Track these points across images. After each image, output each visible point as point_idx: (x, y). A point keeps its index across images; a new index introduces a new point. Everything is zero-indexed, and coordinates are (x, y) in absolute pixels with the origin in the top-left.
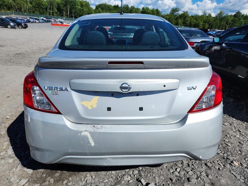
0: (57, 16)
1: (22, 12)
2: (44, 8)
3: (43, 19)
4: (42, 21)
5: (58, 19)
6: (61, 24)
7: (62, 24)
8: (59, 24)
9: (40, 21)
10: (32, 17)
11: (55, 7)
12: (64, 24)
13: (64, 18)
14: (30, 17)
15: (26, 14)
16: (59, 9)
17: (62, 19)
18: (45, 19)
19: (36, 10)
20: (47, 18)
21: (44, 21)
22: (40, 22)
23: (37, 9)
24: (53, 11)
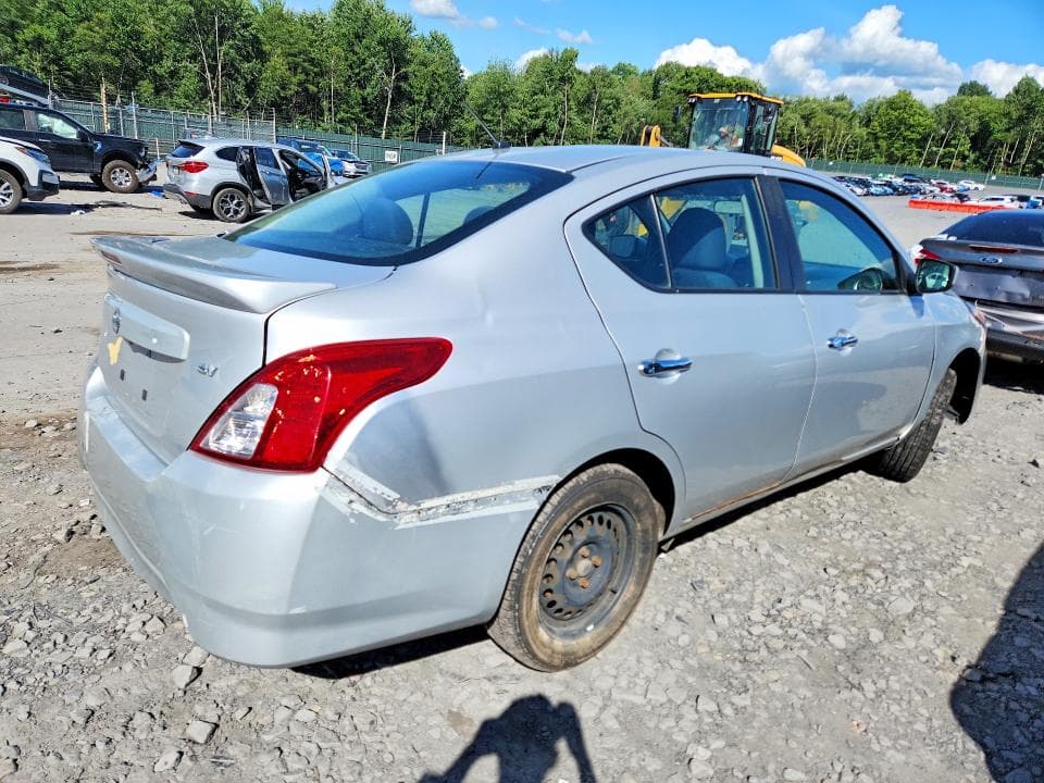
0: (964, 168)
1: (822, 156)
2: (912, 140)
3: (889, 184)
4: (880, 190)
5: (962, 182)
6: (956, 201)
7: (958, 202)
8: (948, 201)
9: (873, 190)
10: (848, 175)
11: (968, 131)
12: (968, 203)
13: (994, 178)
14: (841, 174)
15: (831, 163)
16: (981, 140)
17: (983, 183)
18: (898, 181)
19: (877, 147)
20: (909, 178)
21: (889, 190)
22: (872, 194)
23: (881, 142)
24: (953, 150)
